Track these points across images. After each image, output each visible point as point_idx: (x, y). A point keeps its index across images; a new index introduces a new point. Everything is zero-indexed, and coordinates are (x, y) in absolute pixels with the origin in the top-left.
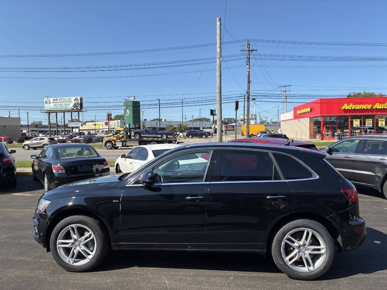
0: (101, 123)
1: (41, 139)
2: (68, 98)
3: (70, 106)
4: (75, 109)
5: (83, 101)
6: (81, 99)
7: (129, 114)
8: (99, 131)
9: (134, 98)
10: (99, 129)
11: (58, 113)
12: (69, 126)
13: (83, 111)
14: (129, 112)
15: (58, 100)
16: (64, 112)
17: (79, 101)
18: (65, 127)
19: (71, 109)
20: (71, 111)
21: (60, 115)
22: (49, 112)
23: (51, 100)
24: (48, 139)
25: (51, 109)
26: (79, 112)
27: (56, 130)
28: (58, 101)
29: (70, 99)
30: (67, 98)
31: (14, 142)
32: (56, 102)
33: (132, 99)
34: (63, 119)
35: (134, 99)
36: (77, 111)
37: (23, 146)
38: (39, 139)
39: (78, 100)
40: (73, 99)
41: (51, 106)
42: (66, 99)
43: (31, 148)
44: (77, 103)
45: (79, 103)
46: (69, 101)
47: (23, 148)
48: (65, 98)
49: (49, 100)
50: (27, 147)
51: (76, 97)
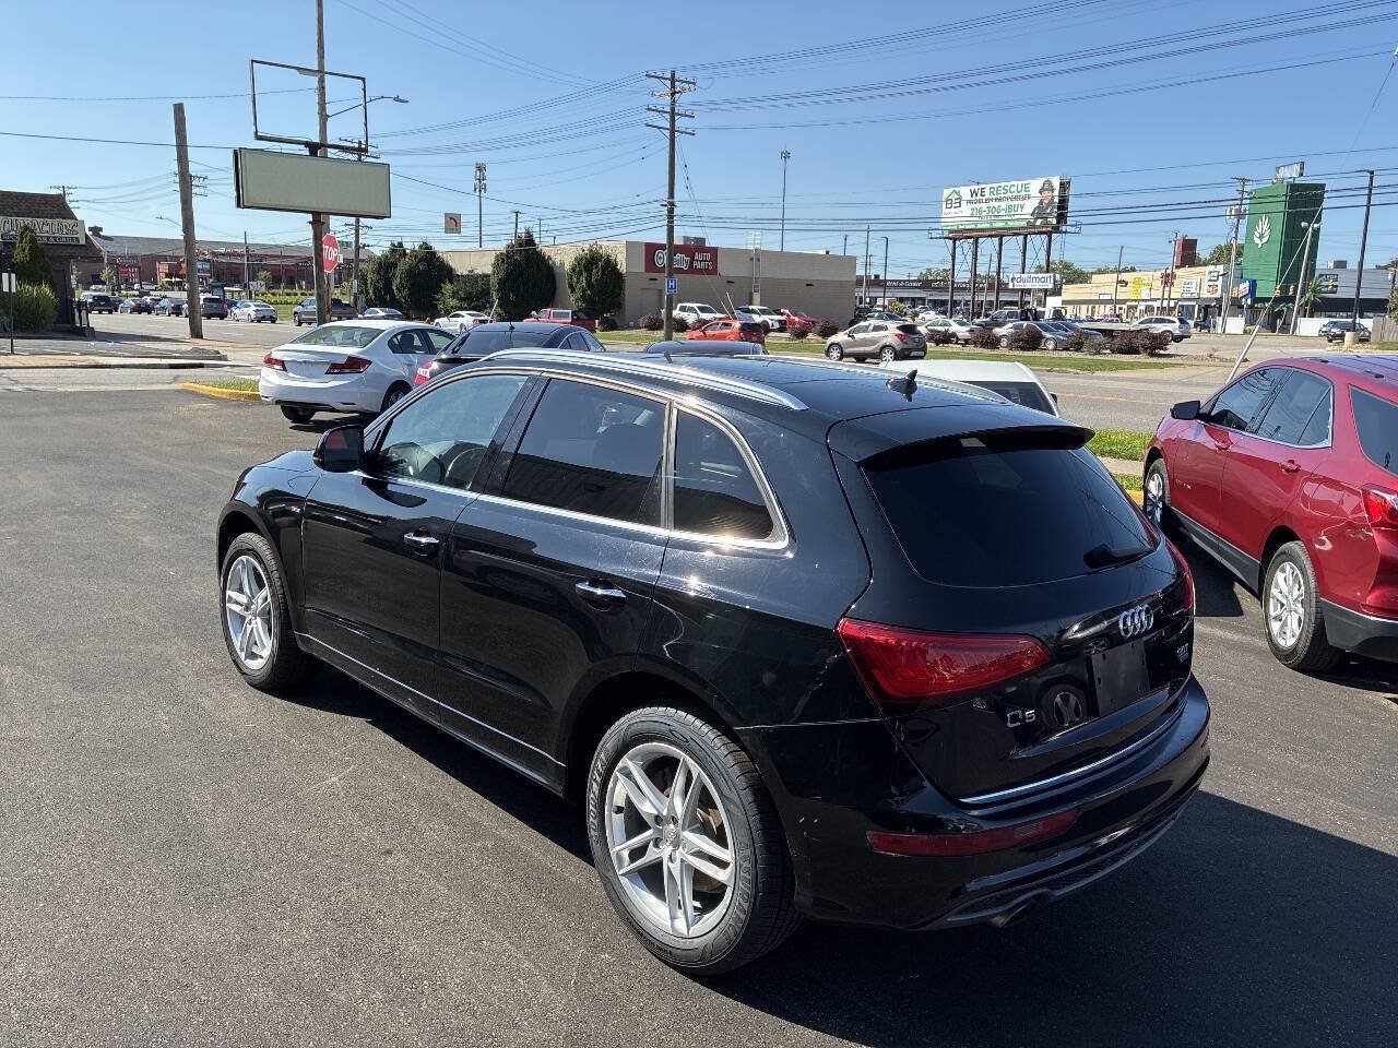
0: (1146, 276)
1: (877, 329)
2: (1020, 183)
3: (1025, 211)
4: (1039, 222)
5: (1072, 191)
6: (1064, 186)
7: (1265, 240)
8: (1136, 307)
9: (1302, 168)
10: (1136, 300)
11: (981, 240)
12: (1011, 286)
13: (1066, 232)
14: (1266, 233)
15: (987, 192)
16: (1000, 235)
17: (1056, 193)
18: (998, 290)
19: (1024, 224)
20: (1026, 232)
21: (988, 246)
22: (956, 236)
23: (965, 192)
24: (899, 328)
25: (961, 227)
26: (1049, 234)
27: (970, 298)
28: (987, 196)
29: (1026, 188)
30: (1015, 183)
31: (810, 336)
32: (979, 201)
33: (1290, 173)
34: (995, 259)
35: (1301, 175)
36: (1044, 229)
37: (826, 348)
38: (871, 328)
39: (1053, 191)
40: (1035, 185)
41: (961, 215)
42: (1013, 189)
43: (849, 355)
44: (1046, 202)
45: (1056, 200)
46: (1023, 193)
47: (828, 353)
48: (1009, 184)
49: (958, 193)
50: (835, 354)
51: (1044, 180)
